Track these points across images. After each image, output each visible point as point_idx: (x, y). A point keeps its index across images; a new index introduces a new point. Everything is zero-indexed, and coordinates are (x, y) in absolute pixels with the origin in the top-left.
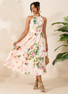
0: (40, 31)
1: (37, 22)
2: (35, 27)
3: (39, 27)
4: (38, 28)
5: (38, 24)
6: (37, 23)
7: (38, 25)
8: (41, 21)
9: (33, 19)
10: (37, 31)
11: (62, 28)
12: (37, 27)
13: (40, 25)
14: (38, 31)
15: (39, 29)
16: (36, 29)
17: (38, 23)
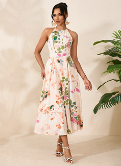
0: (65, 55)
1: (59, 39)
2: (56, 48)
3: (63, 47)
4: (61, 50)
5: (61, 42)
6: (58, 41)
7: (61, 44)
8: (67, 37)
9: (53, 34)
10: (60, 55)
11: (110, 51)
12: (59, 49)
13: (64, 44)
14: (62, 55)
15: (63, 51)
16: (58, 52)
17: (61, 40)
